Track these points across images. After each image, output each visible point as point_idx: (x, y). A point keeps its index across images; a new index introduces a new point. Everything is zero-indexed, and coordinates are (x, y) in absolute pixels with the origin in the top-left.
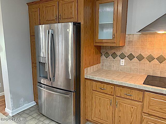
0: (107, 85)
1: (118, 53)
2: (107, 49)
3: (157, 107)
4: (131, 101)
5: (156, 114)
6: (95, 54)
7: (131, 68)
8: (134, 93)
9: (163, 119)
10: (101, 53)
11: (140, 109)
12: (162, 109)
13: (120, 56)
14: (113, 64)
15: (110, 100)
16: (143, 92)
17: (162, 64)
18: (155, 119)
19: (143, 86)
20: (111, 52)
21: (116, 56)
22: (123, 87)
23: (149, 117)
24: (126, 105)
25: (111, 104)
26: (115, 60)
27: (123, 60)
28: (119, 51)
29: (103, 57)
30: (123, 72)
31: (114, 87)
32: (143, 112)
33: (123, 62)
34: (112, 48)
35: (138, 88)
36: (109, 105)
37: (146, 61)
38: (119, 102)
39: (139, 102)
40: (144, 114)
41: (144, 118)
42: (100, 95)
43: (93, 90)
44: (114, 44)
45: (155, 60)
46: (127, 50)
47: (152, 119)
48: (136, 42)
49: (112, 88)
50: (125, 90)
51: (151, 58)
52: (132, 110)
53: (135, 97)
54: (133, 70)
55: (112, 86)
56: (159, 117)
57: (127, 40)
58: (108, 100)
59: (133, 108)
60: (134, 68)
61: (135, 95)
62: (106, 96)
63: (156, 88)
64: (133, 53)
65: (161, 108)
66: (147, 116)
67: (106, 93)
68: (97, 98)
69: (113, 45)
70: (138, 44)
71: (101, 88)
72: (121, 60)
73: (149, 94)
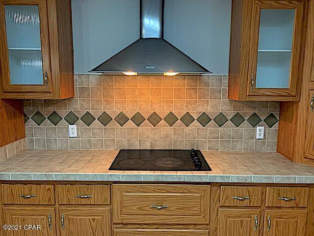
0: (39, 186)
1: (63, 113)
2: (38, 106)
3: (135, 208)
4: (90, 208)
5: (135, 221)
6: (5, 117)
7: (90, 141)
8: (95, 190)
9: (146, 226)
10: (25, 115)
11: (108, 219)
12: (143, 208)
13: (66, 118)
14: (53, 137)
15: (47, 216)
16: (109, 186)
17: (140, 128)
18: (133, 230)
19: (109, 174)
20: (46, 111)
21: (59, 119)
22: (72, 183)
23: (125, 230)
24: (81, 218)
25: (50, 225)
26: (58, 128)
27: (75, 126)
28: (63, 108)
29: (31, 123)
30: (76, 150)
31: (52, 186)
32: (114, 224)
33: (73, 130)
34: (47, 102)
35: (101, 180)
36: (45, 228)
37: (115, 124)
38: (68, 215)
39: (105, 206)
40: (115, 226)
41: (117, 234)
42: (23, 212)
43: (5, 204)
44: (49, 94)
45: (130, 121)
46: (79, 106)
47: (130, 230)
48: (94, 89)
49: (49, 189)
50: (76, 188)
51: (122, 119)
52: (94, 224)
53: (96, 199)
54: (94, 144)
55: (48, 187)
56: (139, 224)
57: (77, 86)
58: (42, 217)
59: (95, 221)
60: (96, 140)
61: (96, 194)
62: (37, 210)
63: (129, 174)
64: (91, 112)
65: (140, 208)
66: (120, 228)
67: (38, 205)
68: (17, 219)
69: (48, 97)
70: (98, 94)
71: (24, 196)
72: (70, 126)
73: (120, 187)
